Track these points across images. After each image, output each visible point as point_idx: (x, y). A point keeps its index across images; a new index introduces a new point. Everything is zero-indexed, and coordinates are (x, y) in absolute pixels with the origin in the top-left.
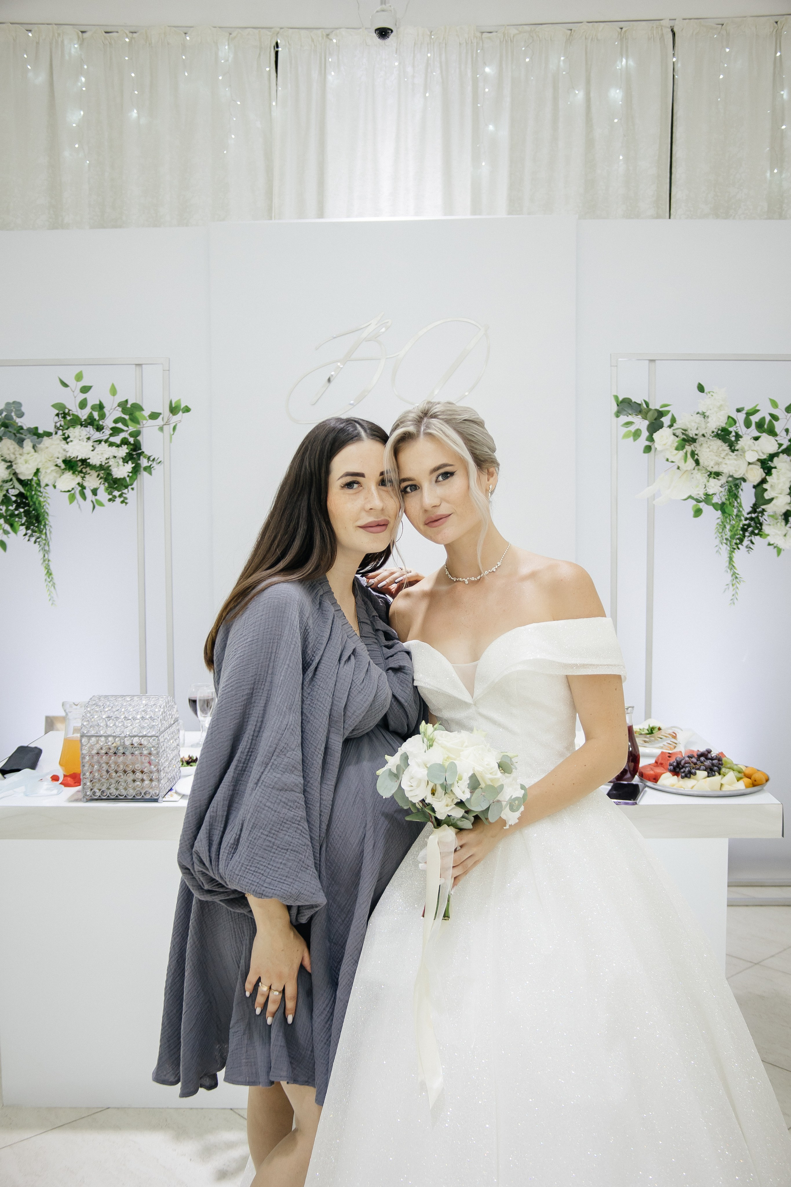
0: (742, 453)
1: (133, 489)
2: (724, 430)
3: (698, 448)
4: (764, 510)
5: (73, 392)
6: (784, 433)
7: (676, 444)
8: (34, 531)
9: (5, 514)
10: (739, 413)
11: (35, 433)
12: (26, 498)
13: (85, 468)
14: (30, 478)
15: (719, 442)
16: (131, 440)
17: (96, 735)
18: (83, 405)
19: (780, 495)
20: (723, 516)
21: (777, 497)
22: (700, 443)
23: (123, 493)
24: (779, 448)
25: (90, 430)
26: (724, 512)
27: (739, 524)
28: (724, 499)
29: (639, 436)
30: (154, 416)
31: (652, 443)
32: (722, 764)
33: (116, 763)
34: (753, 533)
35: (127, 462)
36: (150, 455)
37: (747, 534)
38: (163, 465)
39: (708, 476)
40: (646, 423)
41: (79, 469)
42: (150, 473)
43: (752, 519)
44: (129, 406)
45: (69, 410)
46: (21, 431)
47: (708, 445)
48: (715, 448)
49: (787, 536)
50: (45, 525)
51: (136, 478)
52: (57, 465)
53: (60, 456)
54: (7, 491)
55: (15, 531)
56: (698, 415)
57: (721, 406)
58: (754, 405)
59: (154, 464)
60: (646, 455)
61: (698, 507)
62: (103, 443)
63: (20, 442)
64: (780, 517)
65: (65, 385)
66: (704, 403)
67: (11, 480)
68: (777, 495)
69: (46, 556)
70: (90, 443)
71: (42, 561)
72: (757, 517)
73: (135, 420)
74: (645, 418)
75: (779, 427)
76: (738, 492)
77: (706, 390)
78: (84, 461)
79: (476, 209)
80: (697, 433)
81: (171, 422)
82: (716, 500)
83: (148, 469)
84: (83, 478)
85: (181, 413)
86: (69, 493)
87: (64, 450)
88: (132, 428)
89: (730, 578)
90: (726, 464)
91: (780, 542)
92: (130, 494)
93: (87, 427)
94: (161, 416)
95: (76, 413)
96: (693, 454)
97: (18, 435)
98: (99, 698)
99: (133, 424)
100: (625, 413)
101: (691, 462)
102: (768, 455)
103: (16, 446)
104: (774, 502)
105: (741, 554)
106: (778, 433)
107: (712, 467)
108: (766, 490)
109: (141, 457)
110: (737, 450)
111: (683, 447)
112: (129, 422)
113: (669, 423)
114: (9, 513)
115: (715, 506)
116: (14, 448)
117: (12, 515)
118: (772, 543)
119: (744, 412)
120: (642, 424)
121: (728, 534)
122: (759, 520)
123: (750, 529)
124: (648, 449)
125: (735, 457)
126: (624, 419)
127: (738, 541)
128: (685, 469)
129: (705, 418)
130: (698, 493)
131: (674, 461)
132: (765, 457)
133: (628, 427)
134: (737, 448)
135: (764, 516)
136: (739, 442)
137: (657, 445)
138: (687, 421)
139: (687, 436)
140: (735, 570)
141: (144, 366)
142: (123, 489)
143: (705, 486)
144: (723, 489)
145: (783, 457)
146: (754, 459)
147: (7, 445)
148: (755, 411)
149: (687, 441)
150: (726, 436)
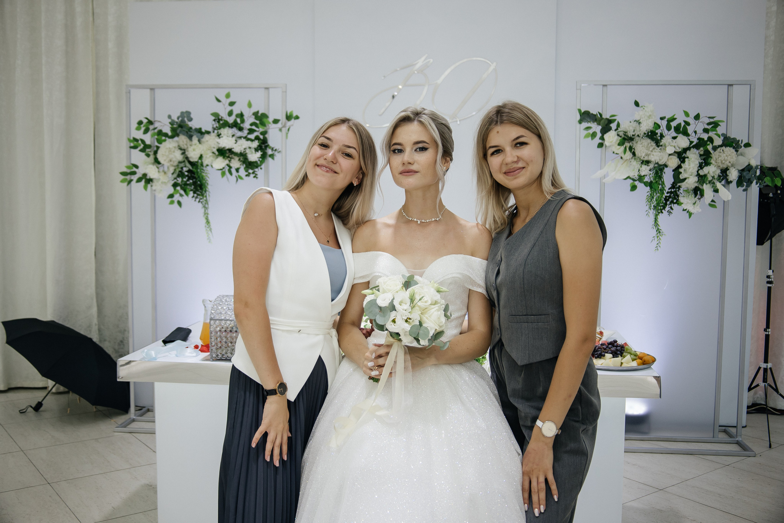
0: (665, 148)
1: (261, 168)
2: (652, 132)
3: (635, 144)
4: (680, 187)
5: (224, 105)
6: (694, 134)
7: (618, 142)
8: (198, 195)
9: (181, 184)
10: (663, 121)
11: (200, 131)
12: (194, 173)
13: (231, 154)
14: (196, 160)
15: (649, 141)
16: (261, 137)
17: (219, 319)
18: (230, 114)
19: (691, 176)
20: (651, 191)
21: (688, 178)
22: (636, 141)
23: (255, 171)
24: (690, 144)
25: (235, 130)
26: (651, 188)
27: (662, 196)
28: (652, 179)
29: (595, 136)
30: (276, 121)
31: (603, 141)
32: (624, 350)
33: (231, 337)
34: (672, 202)
36: (273, 147)
37: (668, 203)
38: (281, 153)
39: (641, 163)
40: (600, 127)
41: (227, 155)
42: (273, 159)
43: (671, 192)
44: (259, 115)
45: (222, 117)
46: (191, 130)
47: (642, 142)
48: (646, 144)
49: (696, 205)
50: (205, 191)
51: (264, 162)
52: (213, 153)
53: (215, 146)
54: (182, 168)
55: (187, 194)
56: (635, 122)
57: (650, 115)
58: (673, 115)
59: (276, 153)
60: (600, 149)
61: (634, 184)
62: (242, 138)
63: (190, 137)
64: (691, 192)
65: (219, 101)
66: (638, 114)
67: (184, 161)
68: (688, 176)
69: (206, 211)
70: (234, 138)
71: (203, 214)
72: (676, 191)
73: (263, 124)
74: (599, 124)
75: (690, 130)
76: (662, 174)
77: (640, 105)
78: (230, 150)
80: (634, 134)
81: (286, 126)
82: (646, 179)
83: (272, 156)
84: (230, 161)
85: (293, 120)
86: (220, 171)
87: (218, 143)
88: (261, 129)
89: (656, 233)
90: (653, 155)
91: (691, 208)
92: (259, 171)
93: (232, 128)
94: (280, 122)
95: (226, 119)
96: (631, 148)
97: (189, 133)
98: (223, 296)
99: (262, 127)
100: (585, 121)
101: (629, 155)
102: (683, 149)
103: (188, 140)
104: (686, 181)
105: (663, 217)
106: (690, 134)
107: (644, 158)
108: (681, 173)
109: (268, 149)
110: (661, 146)
111: (623, 144)
112: (260, 126)
113: (615, 128)
114: (183, 183)
115: (646, 184)
116: (187, 141)
117: (186, 184)
118: (685, 209)
119: (666, 120)
120: (597, 128)
121: (655, 203)
122: (677, 193)
123: (670, 200)
124: (601, 145)
125: (660, 150)
126: (585, 125)
127: (662, 208)
128: (626, 159)
129: (639, 124)
130: (634, 174)
131: (618, 153)
132: (680, 150)
133: (587, 131)
134: (661, 144)
135: (680, 191)
136: (662, 140)
137: (607, 143)
138: (627, 126)
139: (627, 136)
140: (659, 227)
141: (270, 89)
142: (255, 168)
143: (638, 170)
144: (651, 173)
145: (694, 150)
146: (672, 152)
147: (182, 139)
148: (673, 119)
149: (626, 139)
150: (653, 136)
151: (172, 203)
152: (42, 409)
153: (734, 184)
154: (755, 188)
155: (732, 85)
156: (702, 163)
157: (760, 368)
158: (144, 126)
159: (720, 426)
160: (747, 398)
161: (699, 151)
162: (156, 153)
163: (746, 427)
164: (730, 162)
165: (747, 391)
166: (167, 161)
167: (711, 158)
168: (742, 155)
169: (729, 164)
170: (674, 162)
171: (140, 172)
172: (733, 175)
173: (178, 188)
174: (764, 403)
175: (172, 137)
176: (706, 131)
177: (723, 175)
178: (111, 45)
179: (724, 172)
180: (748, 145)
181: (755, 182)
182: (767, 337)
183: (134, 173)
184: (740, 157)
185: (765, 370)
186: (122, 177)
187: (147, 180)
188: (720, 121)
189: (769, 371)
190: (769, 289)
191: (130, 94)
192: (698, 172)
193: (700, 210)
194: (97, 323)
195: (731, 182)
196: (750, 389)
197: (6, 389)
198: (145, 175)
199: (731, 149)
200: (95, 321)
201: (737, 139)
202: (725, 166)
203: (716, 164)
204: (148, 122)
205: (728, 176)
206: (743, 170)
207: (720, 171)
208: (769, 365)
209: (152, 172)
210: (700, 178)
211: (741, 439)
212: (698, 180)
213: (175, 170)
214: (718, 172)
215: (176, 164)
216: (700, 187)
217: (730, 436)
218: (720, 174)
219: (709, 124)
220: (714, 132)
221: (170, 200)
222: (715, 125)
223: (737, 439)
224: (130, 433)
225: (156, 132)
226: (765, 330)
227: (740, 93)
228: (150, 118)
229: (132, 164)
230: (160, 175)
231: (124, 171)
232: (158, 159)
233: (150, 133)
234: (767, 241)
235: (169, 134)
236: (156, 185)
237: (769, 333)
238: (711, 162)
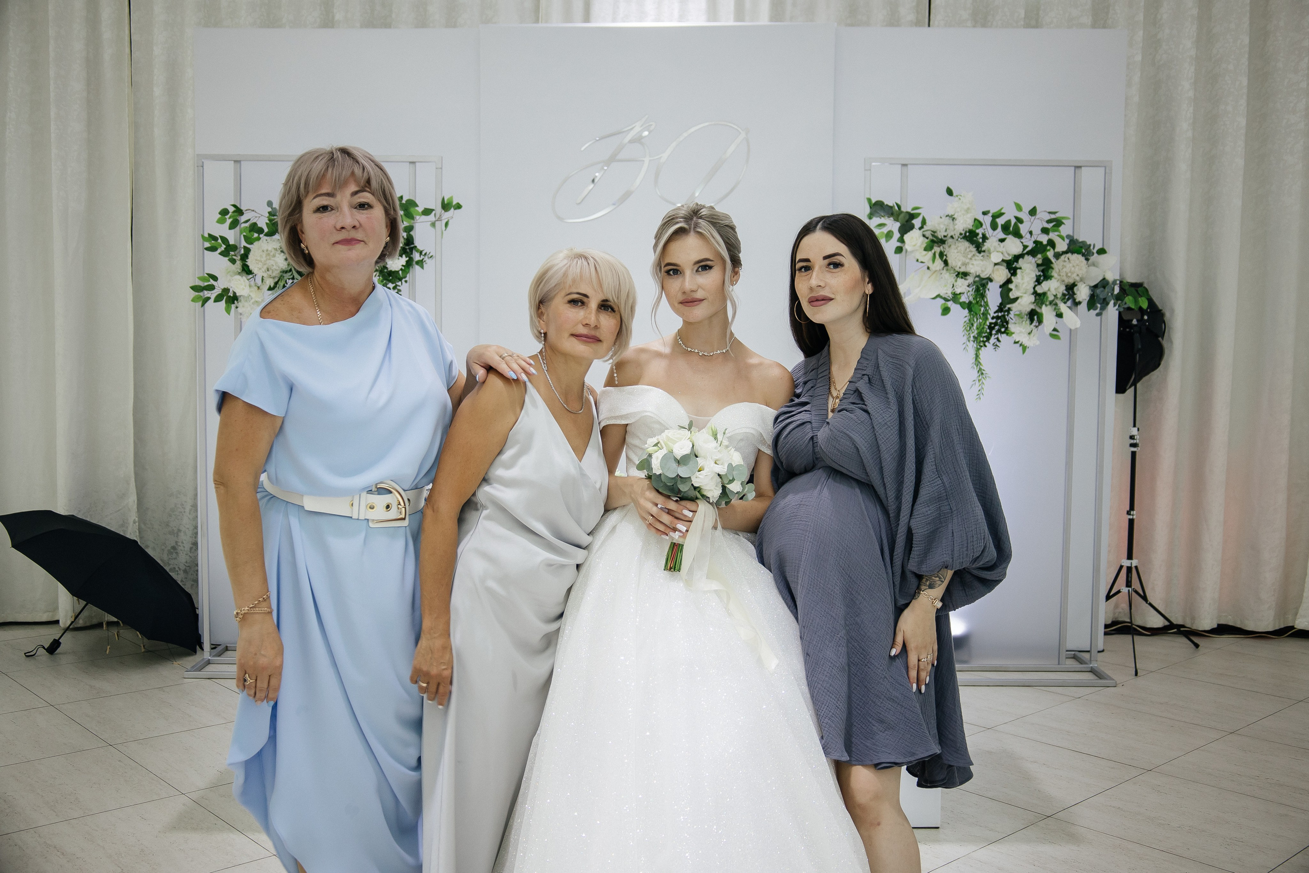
0: (988, 255)
1: (406, 281)
2: (971, 232)
3: (947, 248)
4: (1009, 309)
6: (1028, 235)
7: (925, 245)
10: (986, 216)
15: (967, 244)
19: (1024, 295)
20: (970, 315)
21: (1021, 297)
22: (949, 244)
23: (396, 285)
24: (1024, 250)
26: (970, 310)
27: (985, 322)
28: (971, 298)
29: (891, 237)
30: (427, 212)
31: (903, 244)
34: (999, 331)
35: (402, 257)
36: (421, 250)
37: (994, 332)
38: (434, 259)
39: (956, 275)
40: (898, 225)
42: (422, 267)
43: (998, 318)
44: (404, 201)
47: (957, 246)
48: (963, 249)
49: (1032, 335)
51: (409, 272)
54: (286, 280)
56: (948, 217)
57: (968, 209)
58: (999, 208)
59: (426, 259)
60: (898, 255)
61: (946, 306)
64: (1026, 316)
66: (952, 205)
67: (291, 270)
68: (1021, 295)
72: (1004, 316)
73: (409, 216)
74: (896, 220)
75: (1023, 229)
76: (985, 292)
77: (954, 194)
79: (739, 14)
80: (946, 234)
81: (443, 218)
82: (963, 299)
83: (420, 263)
85: (452, 209)
89: (977, 375)
90: (973, 264)
91: (1025, 340)
92: (403, 286)
94: (434, 212)
96: (941, 255)
99: (408, 219)
100: (878, 215)
101: (939, 263)
102: (1013, 256)
104: (1019, 301)
105: (987, 352)
106: (1023, 235)
107: (960, 268)
108: (1011, 290)
109: (414, 251)
110: (984, 251)
111: (931, 248)
113: (920, 225)
115: (963, 305)
118: (1017, 341)
119: (990, 215)
120: (894, 226)
121: (975, 332)
122: (1005, 319)
123: (997, 328)
124: (899, 250)
125: (982, 258)
126: (876, 220)
127: (985, 339)
128: (934, 269)
129: (953, 220)
130: (946, 292)
131: (923, 261)
132: (1010, 258)
133: (880, 229)
134: (983, 249)
135: (1010, 315)
136: (985, 244)
137: (908, 246)
138: (937, 223)
139: (936, 237)
140: (981, 366)
141: (417, 164)
142: (398, 282)
143: (952, 286)
144: (970, 289)
145: (1028, 258)
146: (999, 260)
148: (1000, 214)
149: (935, 242)
150: (973, 238)
152: (58, 651)
153: (1084, 306)
154: (1112, 312)
155: (1080, 167)
156: (1040, 276)
157: (1121, 567)
158: (229, 218)
159: (1067, 651)
160: (1105, 612)
161: (1036, 259)
162: (245, 257)
163: (1102, 651)
164: (1078, 275)
165: (1105, 600)
166: (263, 269)
167: (1053, 268)
168: (1094, 265)
169: (1078, 279)
170: (1002, 274)
171: (220, 286)
172: (1083, 293)
174: (1129, 620)
175: (270, 234)
176: (1045, 231)
177: (1069, 293)
178: (158, 91)
179: (1071, 288)
180: (1102, 251)
181: (1112, 302)
182: (1131, 522)
183: (211, 288)
184: (1092, 268)
185: (1129, 569)
186: (193, 294)
187: (230, 298)
188: (1064, 218)
189: (1134, 570)
190: (1134, 454)
191: (203, 169)
192: (1034, 288)
193: (1038, 343)
194: (137, 519)
195: (1080, 303)
196: (1108, 597)
198: (226, 291)
199: (1080, 256)
200: (133, 516)
201: (1088, 243)
202: (1071, 281)
203: (1059, 277)
204: (234, 212)
205: (1075, 294)
206: (1096, 286)
207: (1064, 288)
208: (1134, 562)
209: (239, 285)
210: (1037, 297)
211: (1096, 665)
212: (1035, 300)
213: (276, 283)
214: (1062, 289)
215: (277, 273)
216: (1038, 310)
217: (1081, 662)
218: (1065, 292)
219: (1049, 222)
220: (1057, 233)
222: (1058, 223)
223: (1091, 665)
224: (209, 678)
225: (247, 227)
226: (1128, 513)
227: (1091, 179)
228: (239, 206)
229: (207, 274)
230: (251, 291)
231: (197, 284)
232: (248, 266)
233: (238, 228)
234: (1130, 387)
235: (266, 230)
236: (243, 306)
237: (1134, 517)
238: (1053, 274)
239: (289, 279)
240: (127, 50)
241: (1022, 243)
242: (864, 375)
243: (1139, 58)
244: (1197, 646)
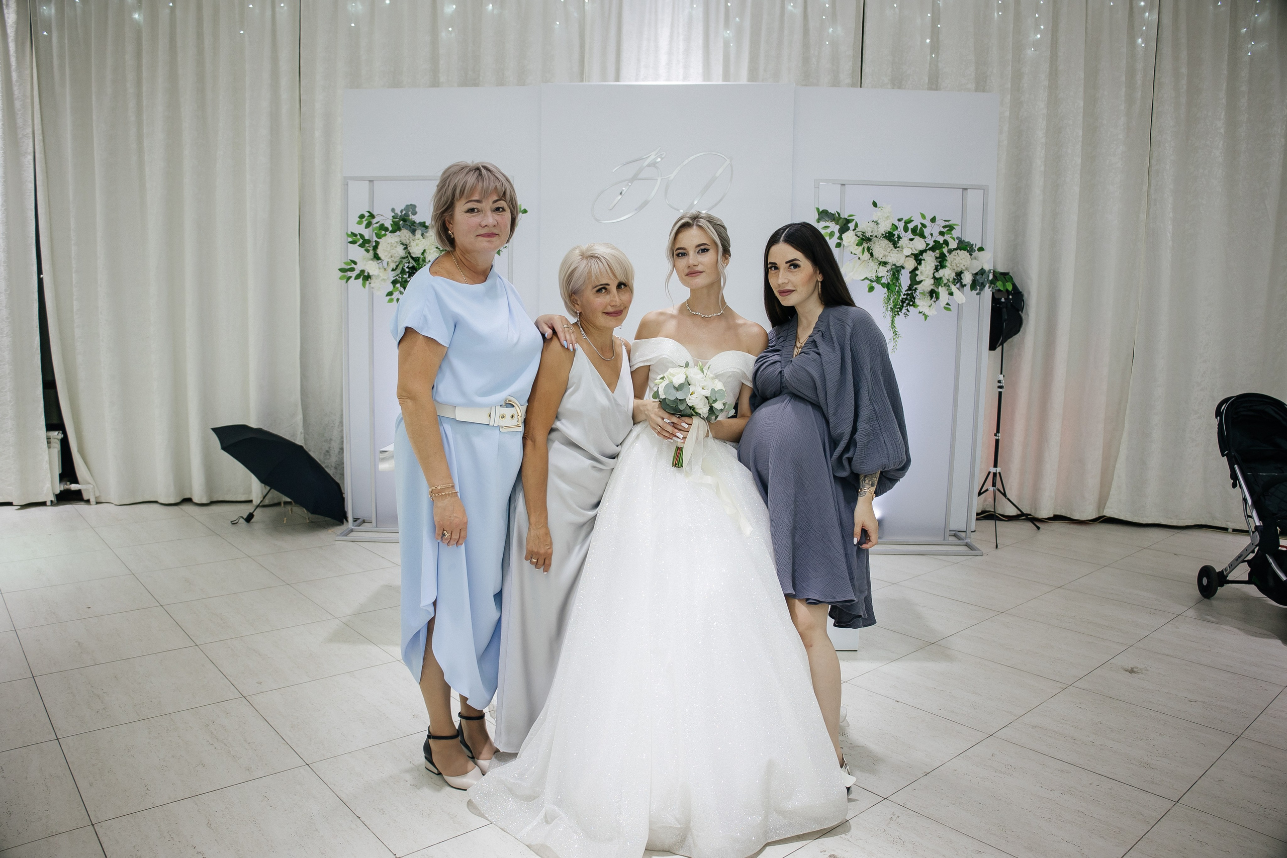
0: (902, 250)
2: (889, 233)
3: (873, 244)
4: (916, 289)
6: (930, 236)
7: (857, 242)
10: (900, 222)
11: (423, 225)
15: (887, 242)
19: (927, 279)
20: (888, 292)
22: (874, 242)
24: (927, 247)
26: (888, 289)
27: (899, 297)
28: (889, 281)
29: (833, 236)
31: (842, 241)
34: (909, 304)
37: (905, 305)
39: (879, 264)
40: (838, 227)
43: (908, 295)
46: (414, 224)
47: (879, 243)
48: (884, 245)
49: (931, 307)
52: (437, 248)
54: (403, 264)
56: (873, 223)
57: (888, 216)
58: (910, 217)
61: (871, 285)
63: (413, 232)
64: (927, 294)
66: (876, 214)
67: (407, 257)
68: (924, 279)
72: (912, 293)
74: (837, 224)
75: (927, 232)
76: (899, 276)
77: (878, 206)
79: (726, 76)
80: (872, 235)
82: (884, 281)
89: (893, 335)
90: (891, 256)
91: (926, 311)
96: (869, 249)
97: (412, 227)
100: (823, 220)
101: (867, 255)
102: (919, 251)
103: (411, 234)
104: (922, 283)
105: (900, 319)
106: (927, 236)
107: (882, 259)
108: (917, 275)
110: (899, 247)
111: (861, 244)
113: (853, 228)
114: (403, 280)
115: (883, 285)
116: (409, 236)
118: (921, 311)
119: (903, 221)
120: (835, 228)
121: (892, 305)
122: (913, 296)
123: (907, 302)
124: (839, 245)
125: (897, 252)
127: (898, 310)
128: (863, 259)
129: (877, 224)
130: (871, 276)
131: (856, 253)
132: (917, 252)
134: (898, 245)
135: (916, 293)
136: (899, 242)
137: (845, 243)
138: (865, 226)
139: (865, 236)
140: (896, 327)
143: (876, 271)
144: (889, 274)
145: (930, 253)
146: (909, 254)
147: (405, 234)
148: (910, 221)
149: (864, 240)
150: (891, 237)
151: (391, 301)
152: (252, 520)
153: (968, 287)
154: (988, 292)
155: (967, 189)
156: (938, 265)
157: (989, 473)
158: (365, 221)
159: (950, 531)
160: (977, 504)
161: (935, 254)
162: (375, 248)
163: (975, 531)
164: (964, 266)
165: (977, 496)
166: (388, 256)
167: (947, 260)
168: (975, 258)
169: (964, 268)
170: (911, 264)
171: (358, 268)
172: (967, 279)
173: (398, 285)
174: (993, 510)
175: (393, 232)
176: (942, 234)
177: (958, 278)
178: (318, 134)
179: (959, 275)
180: (981, 249)
181: (987, 285)
182: (997, 441)
183: (352, 270)
184: (974, 261)
185: (995, 474)
186: (341, 274)
187: (366, 277)
188: (955, 225)
189: (998, 475)
190: (1000, 393)
191: (348, 187)
192: (933, 274)
193: (935, 313)
194: (303, 431)
195: (965, 285)
196: (980, 494)
197: (208, 502)
198: (363, 271)
199: (966, 252)
200: (300, 429)
201: (972, 243)
202: (960, 270)
203: (951, 267)
204: (369, 216)
205: (962, 279)
206: (976, 274)
207: (955, 275)
208: (998, 470)
209: (372, 268)
210: (936, 281)
211: (969, 541)
212: (934, 283)
213: (397, 266)
214: (953, 275)
215: (398, 259)
216: (936, 290)
217: (959, 538)
218: (955, 277)
219: (944, 227)
220: (950, 236)
221: (389, 297)
222: (951, 228)
223: (966, 541)
224: (352, 541)
225: (377, 227)
226: (995, 435)
227: (974, 198)
228: (372, 212)
229: (350, 260)
230: (380, 272)
231: (343, 267)
232: (377, 254)
233: (371, 228)
234: (999, 346)
235: (390, 229)
236: (375, 283)
237: (999, 438)
238: (946, 265)
239: (406, 263)
240: (298, 106)
241: (925, 242)
242: (819, 331)
243: (1007, 114)
244: (1038, 528)
